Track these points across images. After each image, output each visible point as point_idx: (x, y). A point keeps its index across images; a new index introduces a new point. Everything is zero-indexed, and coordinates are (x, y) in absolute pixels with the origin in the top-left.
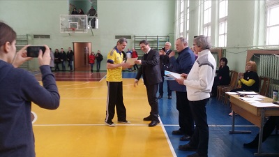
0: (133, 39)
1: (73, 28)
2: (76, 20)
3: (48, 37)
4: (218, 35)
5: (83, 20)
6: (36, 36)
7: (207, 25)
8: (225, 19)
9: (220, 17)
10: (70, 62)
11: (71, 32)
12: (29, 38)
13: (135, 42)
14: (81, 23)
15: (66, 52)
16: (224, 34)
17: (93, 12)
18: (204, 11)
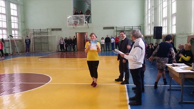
0: (115, 29)
1: (76, 24)
2: (77, 18)
3: (60, 29)
4: (172, 25)
5: (82, 18)
6: (53, 30)
7: (165, 19)
8: (175, 14)
9: (173, 13)
10: (74, 46)
11: (74, 26)
12: (49, 31)
13: (117, 31)
14: (80, 20)
15: (72, 39)
16: (175, 25)
17: (89, 12)
18: (163, 8)
